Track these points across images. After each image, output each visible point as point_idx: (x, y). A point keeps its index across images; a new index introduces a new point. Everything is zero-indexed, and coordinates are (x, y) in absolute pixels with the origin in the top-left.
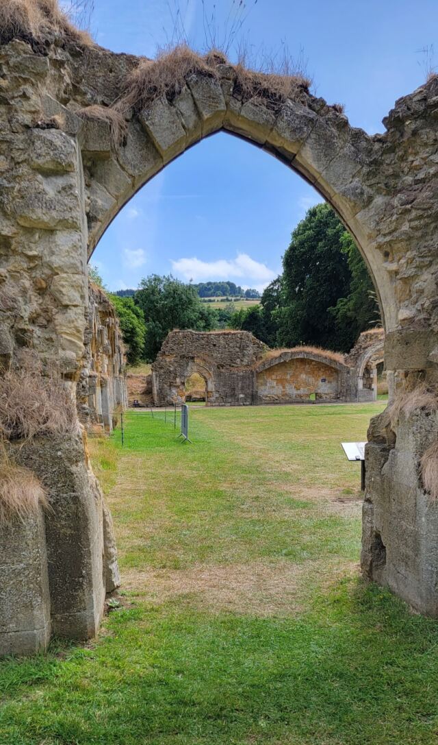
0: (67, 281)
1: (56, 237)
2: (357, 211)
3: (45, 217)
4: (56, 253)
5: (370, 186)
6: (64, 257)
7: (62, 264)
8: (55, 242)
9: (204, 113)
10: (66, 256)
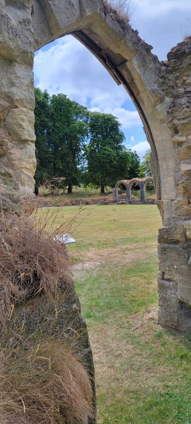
0: (26, 115)
1: (16, 68)
2: (157, 104)
3: (11, 43)
4: (17, 85)
5: (163, 90)
6: (24, 91)
7: (23, 97)
8: (15, 73)
9: (87, 10)
10: (26, 90)
